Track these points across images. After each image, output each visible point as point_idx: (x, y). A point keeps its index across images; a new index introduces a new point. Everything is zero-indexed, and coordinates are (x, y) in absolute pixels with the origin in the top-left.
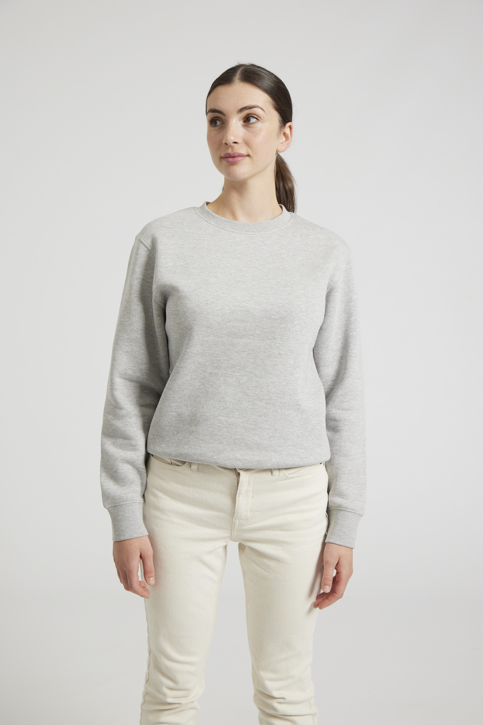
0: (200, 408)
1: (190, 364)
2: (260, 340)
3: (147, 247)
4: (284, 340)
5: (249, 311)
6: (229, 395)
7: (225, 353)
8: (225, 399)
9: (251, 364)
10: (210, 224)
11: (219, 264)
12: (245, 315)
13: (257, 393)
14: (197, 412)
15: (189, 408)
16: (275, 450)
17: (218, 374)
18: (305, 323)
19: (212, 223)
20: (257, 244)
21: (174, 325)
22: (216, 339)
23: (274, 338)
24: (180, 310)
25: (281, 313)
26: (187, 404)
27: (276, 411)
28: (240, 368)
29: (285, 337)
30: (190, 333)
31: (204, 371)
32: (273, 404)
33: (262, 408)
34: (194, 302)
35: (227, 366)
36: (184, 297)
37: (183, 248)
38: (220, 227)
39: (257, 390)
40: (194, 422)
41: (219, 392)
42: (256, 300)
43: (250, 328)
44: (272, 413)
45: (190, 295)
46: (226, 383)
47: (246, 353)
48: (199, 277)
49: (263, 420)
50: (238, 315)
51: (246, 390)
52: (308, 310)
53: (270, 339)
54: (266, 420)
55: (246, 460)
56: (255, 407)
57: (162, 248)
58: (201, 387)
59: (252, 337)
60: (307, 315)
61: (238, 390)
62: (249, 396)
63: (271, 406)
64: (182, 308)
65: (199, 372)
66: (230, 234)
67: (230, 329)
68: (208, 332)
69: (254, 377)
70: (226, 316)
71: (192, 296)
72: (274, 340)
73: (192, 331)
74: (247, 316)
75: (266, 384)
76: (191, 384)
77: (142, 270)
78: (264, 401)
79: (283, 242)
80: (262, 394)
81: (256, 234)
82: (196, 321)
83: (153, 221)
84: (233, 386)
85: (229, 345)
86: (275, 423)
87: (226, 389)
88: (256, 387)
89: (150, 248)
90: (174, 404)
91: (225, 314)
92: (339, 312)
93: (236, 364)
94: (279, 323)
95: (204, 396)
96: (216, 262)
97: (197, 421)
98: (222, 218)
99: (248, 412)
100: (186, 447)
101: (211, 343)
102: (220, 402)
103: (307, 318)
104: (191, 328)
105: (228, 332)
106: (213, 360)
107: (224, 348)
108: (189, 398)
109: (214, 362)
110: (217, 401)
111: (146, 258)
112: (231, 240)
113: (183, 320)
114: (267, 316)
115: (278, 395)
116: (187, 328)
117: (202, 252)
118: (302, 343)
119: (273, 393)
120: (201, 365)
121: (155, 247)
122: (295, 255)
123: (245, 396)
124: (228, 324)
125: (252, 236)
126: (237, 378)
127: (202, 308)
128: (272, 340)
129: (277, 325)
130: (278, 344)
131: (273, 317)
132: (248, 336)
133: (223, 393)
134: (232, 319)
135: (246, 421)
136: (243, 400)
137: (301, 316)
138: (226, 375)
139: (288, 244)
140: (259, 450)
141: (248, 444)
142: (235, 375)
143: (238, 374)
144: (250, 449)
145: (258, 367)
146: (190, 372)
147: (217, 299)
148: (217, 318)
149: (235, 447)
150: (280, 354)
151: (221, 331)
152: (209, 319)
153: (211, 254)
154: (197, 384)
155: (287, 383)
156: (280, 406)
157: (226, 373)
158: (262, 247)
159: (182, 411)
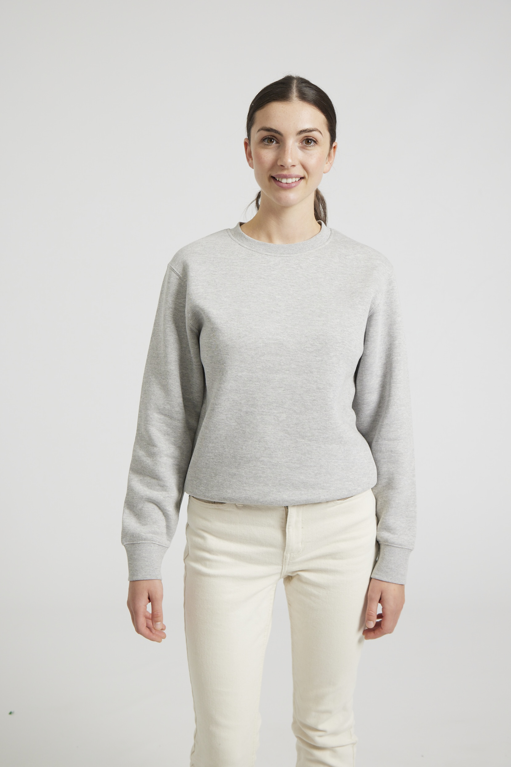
0: (239, 449)
1: (225, 401)
2: (296, 374)
3: (178, 275)
4: (321, 373)
5: (283, 344)
6: (269, 434)
7: (261, 389)
8: (265, 439)
9: (289, 400)
10: (243, 247)
11: (252, 291)
12: (279, 349)
13: (298, 430)
14: (236, 453)
15: (226, 449)
16: (322, 487)
17: (254, 412)
18: (342, 354)
19: (246, 246)
20: (293, 267)
21: (208, 358)
22: (250, 374)
23: (311, 372)
24: (213, 343)
25: (316, 346)
26: (224, 445)
28: (277, 405)
29: (321, 371)
30: (223, 367)
31: (240, 410)
32: (316, 441)
33: (306, 445)
34: (226, 335)
35: (264, 403)
36: (216, 329)
37: (215, 274)
38: (254, 250)
39: (298, 427)
40: (235, 464)
41: (257, 432)
42: (290, 332)
43: (285, 362)
44: (316, 450)
45: (222, 328)
46: (264, 422)
47: (283, 389)
48: (231, 307)
49: (308, 457)
50: (272, 348)
51: (286, 428)
52: (344, 341)
53: (307, 373)
54: (311, 457)
55: (294, 500)
56: (298, 445)
57: (192, 275)
58: (237, 427)
59: (287, 372)
60: (343, 346)
61: (278, 428)
62: (291, 434)
63: (314, 443)
64: (214, 341)
65: (235, 411)
66: (264, 257)
67: (264, 364)
68: (241, 367)
69: (294, 414)
71: (224, 328)
72: (310, 374)
73: (225, 366)
75: (306, 421)
76: (227, 424)
77: (174, 299)
78: (307, 438)
79: (320, 264)
80: (304, 431)
81: (292, 256)
82: (228, 355)
83: (185, 247)
84: (271, 425)
85: (264, 381)
86: (320, 459)
87: (265, 429)
88: (297, 424)
89: (181, 276)
90: (211, 445)
91: (259, 347)
92: (381, 335)
93: (273, 401)
94: (315, 356)
95: (242, 437)
96: (248, 290)
97: (238, 464)
98: (256, 240)
99: (291, 451)
100: (229, 491)
101: (246, 379)
102: (260, 442)
103: (343, 348)
104: (224, 362)
105: (263, 366)
106: (249, 397)
107: (259, 384)
108: (226, 439)
109: (250, 399)
110: (256, 442)
111: (177, 287)
112: (264, 263)
113: (216, 353)
114: (302, 348)
115: (320, 431)
116: (220, 362)
117: (235, 278)
118: (340, 375)
119: (315, 430)
120: (236, 403)
121: (187, 274)
122: (332, 279)
123: (286, 435)
125: (287, 258)
126: (274, 415)
127: (235, 342)
128: (308, 374)
129: (313, 358)
130: (316, 378)
131: (308, 349)
132: (284, 371)
133: (262, 433)
134: (266, 353)
135: (290, 460)
136: (284, 439)
137: (337, 347)
138: (263, 413)
139: (325, 266)
140: (306, 489)
141: (294, 483)
142: (273, 412)
143: (275, 411)
144: (296, 489)
145: (296, 403)
146: (225, 410)
147: (249, 332)
149: (281, 488)
150: (318, 388)
151: (254, 366)
152: (242, 353)
153: (244, 281)
154: (233, 424)
155: (329, 418)
156: (323, 442)
157: (263, 412)
158: (298, 271)
159: (219, 453)
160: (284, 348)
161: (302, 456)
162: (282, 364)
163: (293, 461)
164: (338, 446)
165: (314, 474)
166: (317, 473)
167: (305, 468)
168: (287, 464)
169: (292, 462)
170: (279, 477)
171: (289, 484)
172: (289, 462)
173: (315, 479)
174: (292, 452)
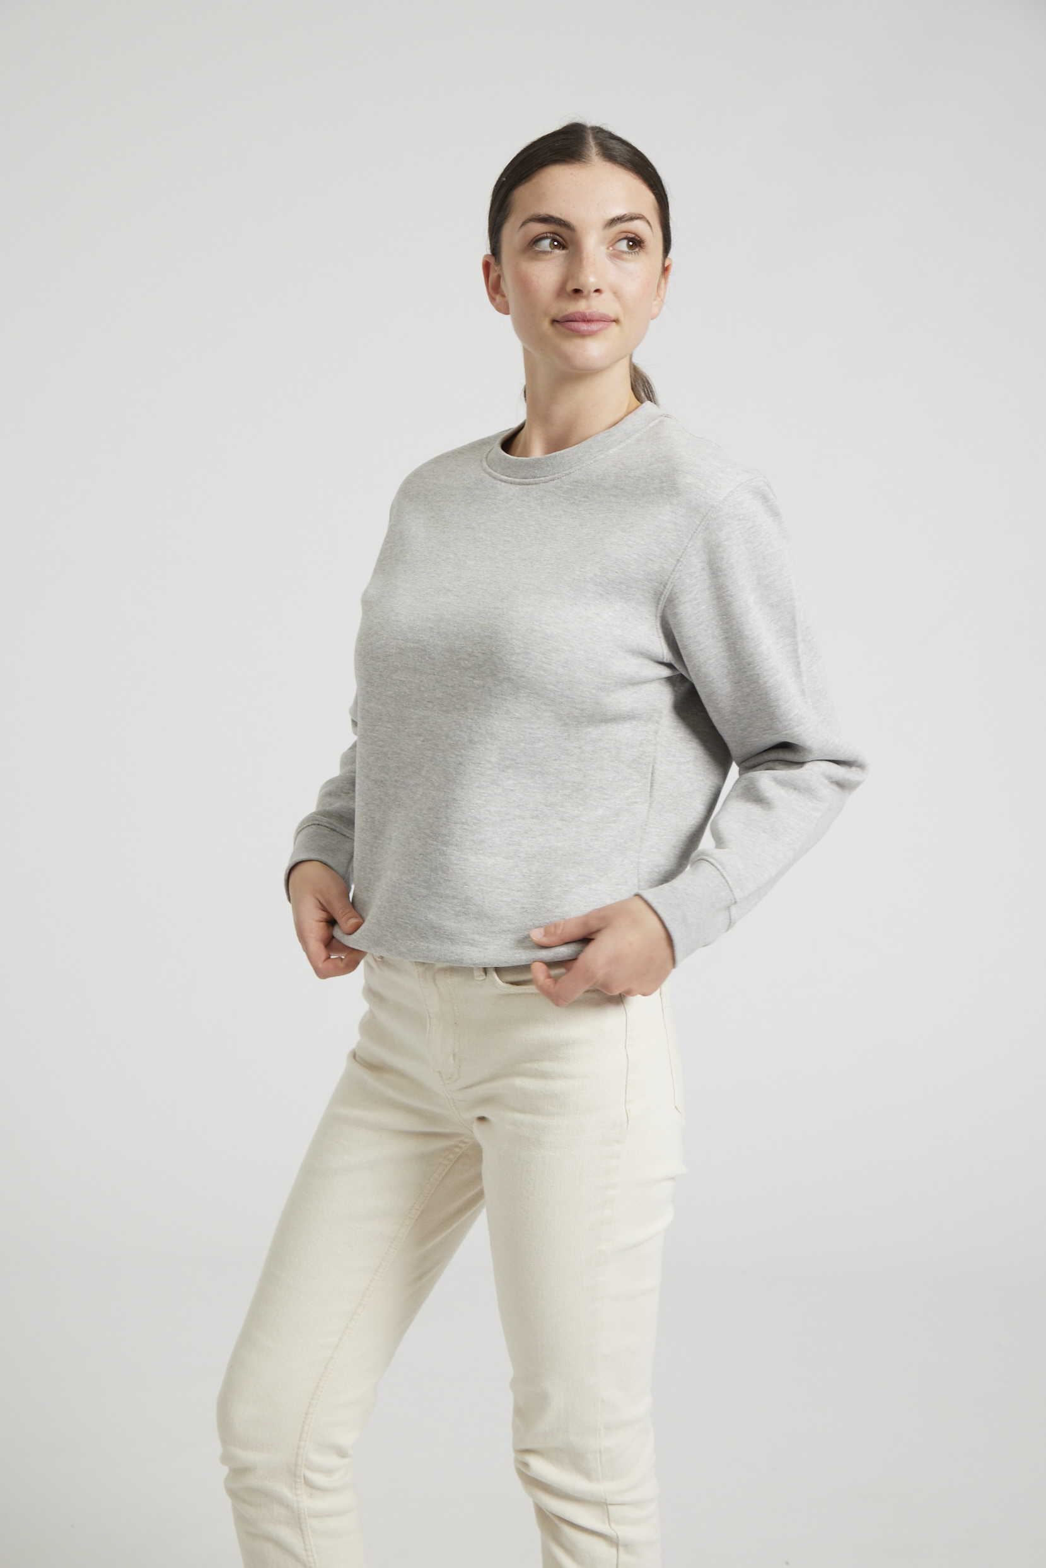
27: (465, 858)
47: (422, 739)
59: (430, 705)
70: (390, 661)
74: (423, 661)
91: (389, 656)
107: (391, 726)
124: (394, 677)
148: (377, 664)
160: (427, 658)
161: (432, 874)
162: (423, 689)
163: (417, 882)
164: (510, 861)
165: (453, 912)
166: (459, 912)
167: (437, 898)
168: (409, 885)
169: (415, 884)
170: (396, 911)
171: (410, 927)
172: (412, 883)
173: (455, 923)
174: (418, 863)
